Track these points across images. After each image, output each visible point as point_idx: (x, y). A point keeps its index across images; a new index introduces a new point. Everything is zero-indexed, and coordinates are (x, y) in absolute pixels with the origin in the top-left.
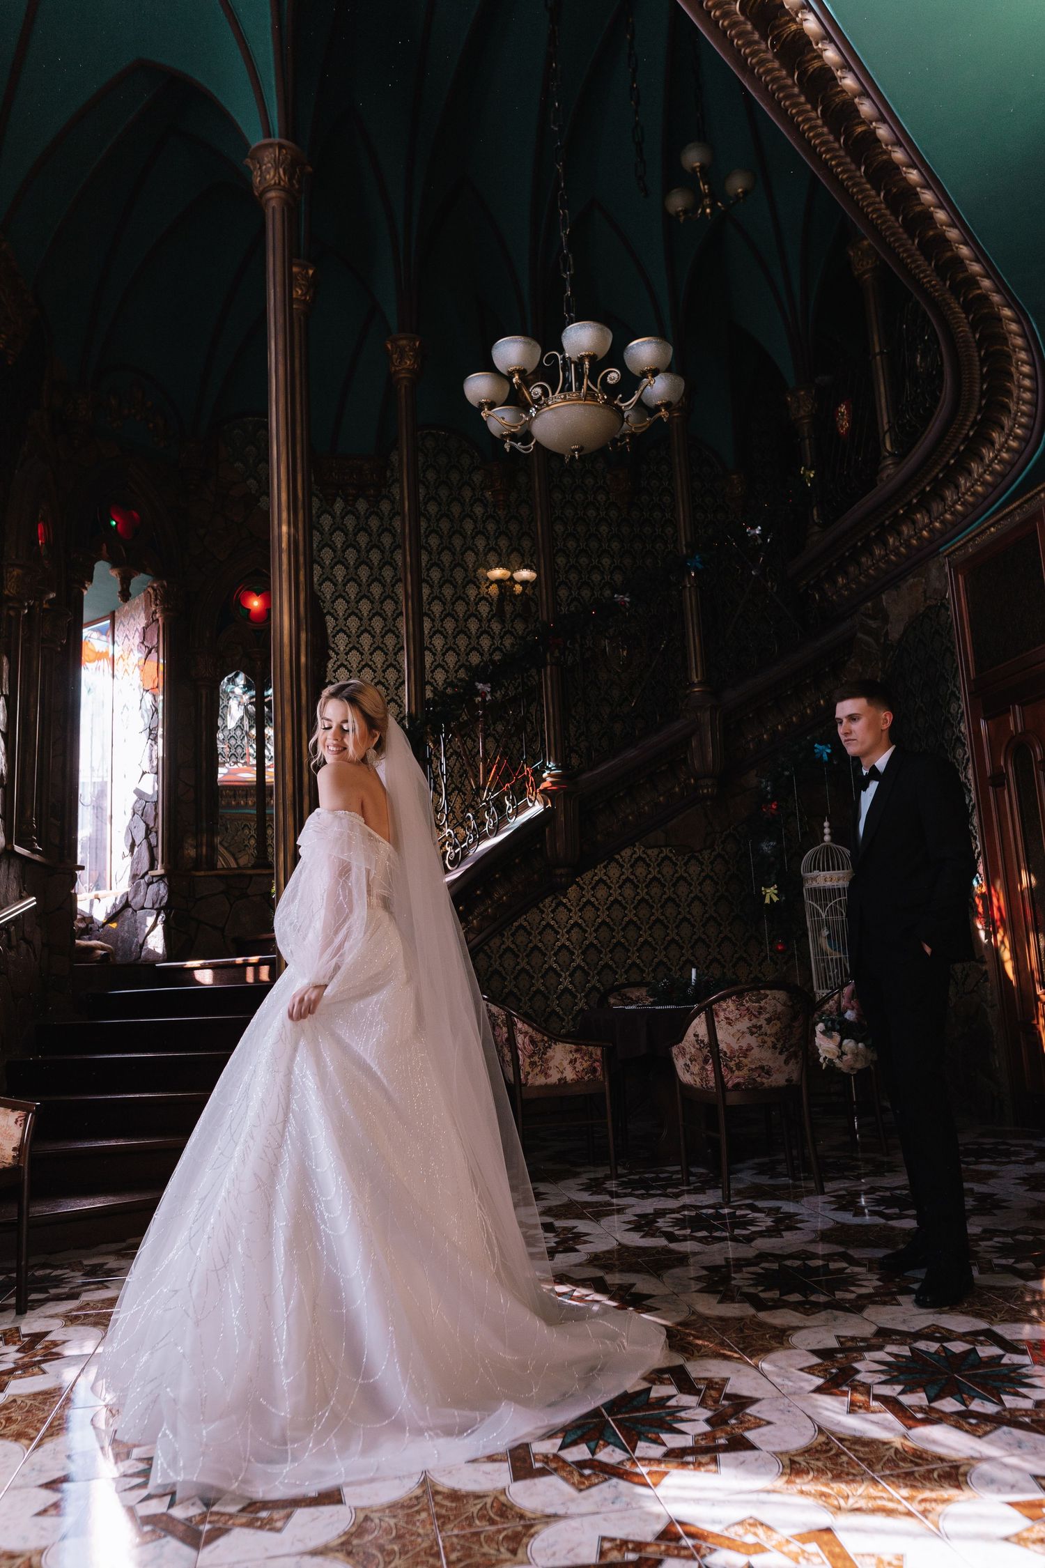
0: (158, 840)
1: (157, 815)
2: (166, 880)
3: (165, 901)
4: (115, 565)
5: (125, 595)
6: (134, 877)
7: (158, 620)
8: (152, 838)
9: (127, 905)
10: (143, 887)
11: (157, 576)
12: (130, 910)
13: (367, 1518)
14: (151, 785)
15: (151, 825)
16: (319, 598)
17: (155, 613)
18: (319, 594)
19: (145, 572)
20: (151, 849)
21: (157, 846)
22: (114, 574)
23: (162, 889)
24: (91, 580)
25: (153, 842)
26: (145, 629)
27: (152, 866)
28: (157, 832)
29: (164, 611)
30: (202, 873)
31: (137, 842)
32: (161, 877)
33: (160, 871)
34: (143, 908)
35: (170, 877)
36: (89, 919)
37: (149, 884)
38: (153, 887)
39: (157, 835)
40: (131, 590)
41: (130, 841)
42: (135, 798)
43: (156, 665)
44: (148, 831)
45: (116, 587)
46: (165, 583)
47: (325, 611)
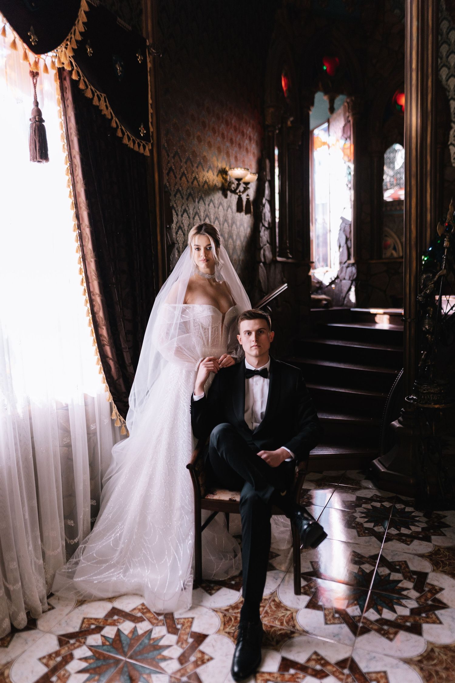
0: (351, 244)
1: (350, 232)
2: (355, 265)
3: (355, 276)
4: (326, 93)
5: (332, 110)
6: (341, 263)
7: (350, 121)
8: (349, 242)
9: (337, 277)
10: (344, 269)
11: (349, 95)
12: (339, 280)
14: (349, 216)
15: (348, 236)
16: (446, 89)
17: (348, 117)
18: (446, 87)
19: (342, 93)
20: (348, 249)
21: (351, 248)
22: (325, 99)
23: (354, 269)
24: (312, 104)
25: (349, 245)
26: (344, 127)
27: (349, 258)
28: (351, 240)
29: (353, 115)
30: (374, 261)
31: (342, 245)
32: (353, 265)
33: (352, 261)
34: (344, 279)
35: (357, 264)
36: (320, 283)
37: (347, 267)
38: (349, 269)
39: (351, 242)
40: (336, 106)
41: (339, 245)
42: (341, 221)
43: (349, 145)
44: (347, 239)
45: (327, 105)
46: (353, 98)
47: (450, 97)
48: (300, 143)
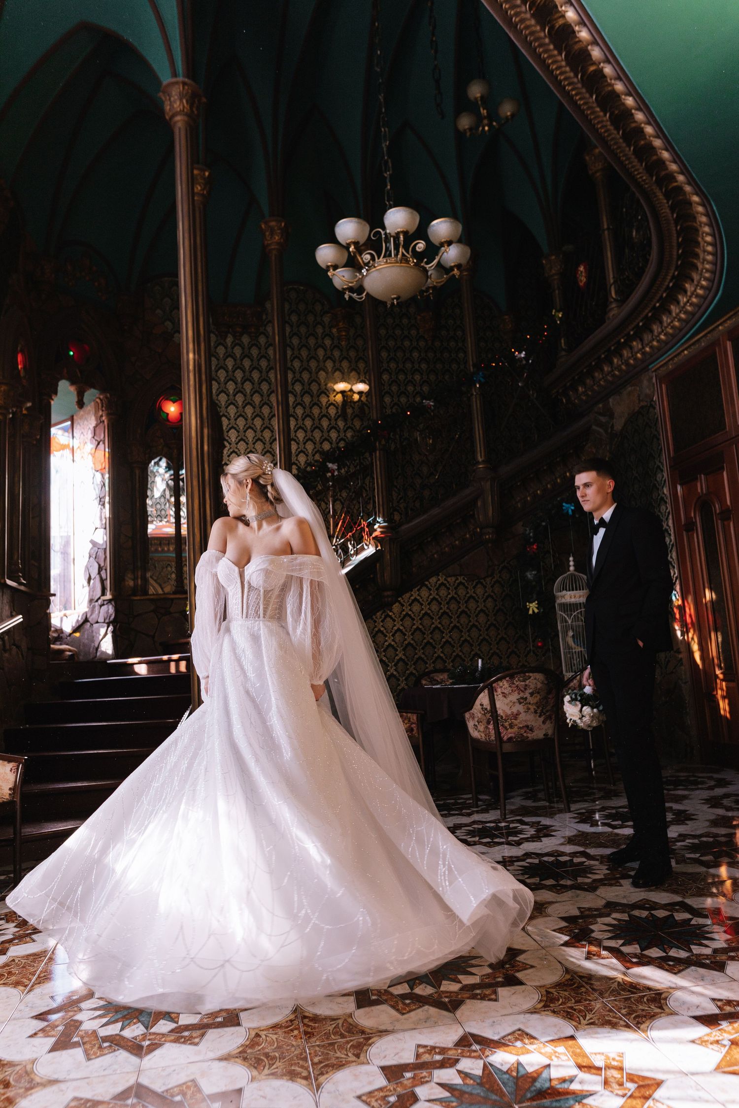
0: (107, 575)
1: (106, 558)
2: (113, 603)
3: (113, 617)
4: (73, 383)
5: (81, 404)
6: (91, 601)
7: (104, 421)
8: (103, 573)
9: (86, 620)
10: (97, 608)
11: (103, 390)
12: (89, 624)
13: (258, 1035)
14: (102, 537)
15: (102, 564)
16: (217, 404)
17: (102, 416)
18: (217, 402)
19: (94, 388)
20: (102, 581)
21: (106, 579)
22: (72, 389)
23: (111, 609)
24: (56, 393)
25: (104, 576)
26: (95, 428)
27: (103, 593)
28: (106, 570)
29: (108, 415)
30: (138, 598)
31: (93, 577)
32: (110, 601)
33: (108, 596)
34: (97, 622)
35: (116, 600)
36: (60, 631)
37: (101, 606)
38: (104, 608)
39: (106, 572)
40: (85, 400)
41: (88, 576)
42: (91, 546)
43: (103, 453)
44: (100, 569)
45: (74, 398)
46: (108, 395)
47: (221, 414)
48: (38, 437)
